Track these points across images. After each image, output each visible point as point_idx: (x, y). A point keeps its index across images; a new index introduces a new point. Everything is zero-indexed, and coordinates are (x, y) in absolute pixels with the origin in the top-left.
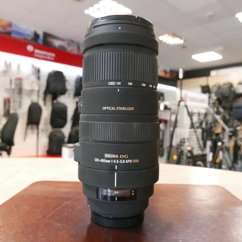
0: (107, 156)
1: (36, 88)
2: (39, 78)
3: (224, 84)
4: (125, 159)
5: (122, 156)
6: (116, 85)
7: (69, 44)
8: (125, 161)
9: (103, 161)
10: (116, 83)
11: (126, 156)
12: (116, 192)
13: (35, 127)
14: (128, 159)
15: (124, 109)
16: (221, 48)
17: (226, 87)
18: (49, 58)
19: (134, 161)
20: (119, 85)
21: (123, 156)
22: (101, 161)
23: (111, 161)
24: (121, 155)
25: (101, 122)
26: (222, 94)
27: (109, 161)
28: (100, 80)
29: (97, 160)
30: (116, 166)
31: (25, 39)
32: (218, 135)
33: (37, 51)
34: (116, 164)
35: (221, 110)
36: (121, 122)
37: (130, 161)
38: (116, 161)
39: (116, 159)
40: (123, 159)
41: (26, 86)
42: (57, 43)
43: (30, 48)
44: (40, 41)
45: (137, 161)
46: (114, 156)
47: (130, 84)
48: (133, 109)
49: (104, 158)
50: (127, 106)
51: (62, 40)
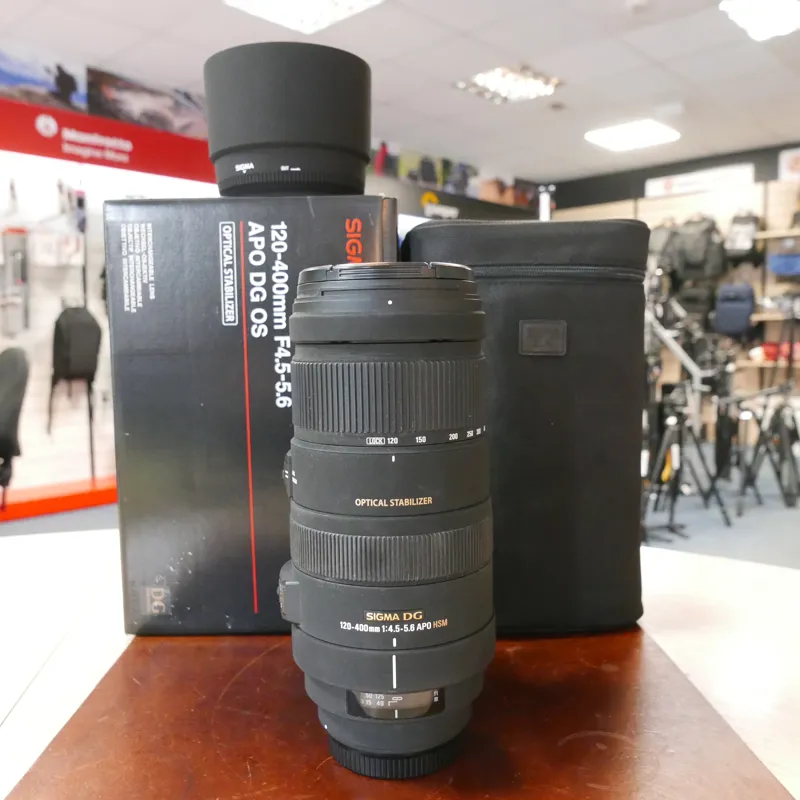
0: (370, 616)
1: (77, 260)
2: (82, 226)
3: (689, 223)
4: (415, 622)
5: (408, 616)
6: (387, 446)
7: (177, 107)
8: (416, 627)
9: (361, 628)
10: (387, 441)
11: (418, 616)
12: (397, 699)
13: (79, 386)
14: (421, 622)
15: (408, 502)
16: (676, 108)
17: (693, 230)
18: (110, 155)
19: (436, 624)
20: (394, 446)
21: (410, 614)
22: (357, 627)
23: (381, 629)
24: (405, 615)
25: (354, 537)
26: (682, 253)
27: (377, 629)
28: (344, 432)
29: (346, 626)
30: (395, 640)
31: (28, 94)
32: (668, 389)
33: (69, 134)
34: (395, 635)
35: (679, 310)
36: (405, 534)
37: (428, 625)
38: (394, 628)
39: (394, 623)
40: (409, 623)
41: (42, 256)
42: (135, 105)
43: (46, 125)
44: (79, 101)
45: (445, 623)
46: (388, 617)
47: (422, 440)
48: (430, 500)
49: (364, 621)
50: (414, 495)
51: (152, 92)
